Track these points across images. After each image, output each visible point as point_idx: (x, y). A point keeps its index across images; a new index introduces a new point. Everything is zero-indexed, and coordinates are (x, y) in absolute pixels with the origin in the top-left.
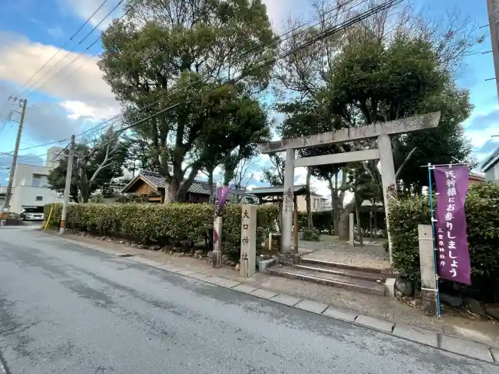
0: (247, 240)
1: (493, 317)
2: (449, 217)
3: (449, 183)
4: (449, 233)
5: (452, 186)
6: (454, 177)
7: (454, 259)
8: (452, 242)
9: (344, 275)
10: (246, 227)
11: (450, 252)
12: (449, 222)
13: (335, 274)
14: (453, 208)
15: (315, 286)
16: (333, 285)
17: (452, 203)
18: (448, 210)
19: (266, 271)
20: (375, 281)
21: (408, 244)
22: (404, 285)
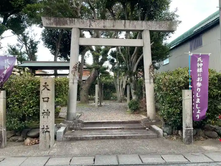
0: (48, 113)
1: (208, 137)
2: (199, 84)
3: (198, 65)
4: (197, 94)
5: (200, 67)
6: (202, 61)
7: (199, 109)
8: (198, 99)
9: (123, 129)
10: (46, 100)
11: (197, 105)
12: (199, 87)
13: (117, 129)
14: (202, 80)
15: (112, 142)
16: (124, 138)
17: (200, 77)
18: (198, 80)
19: (64, 139)
20: (145, 128)
21: (177, 102)
22: (168, 128)
